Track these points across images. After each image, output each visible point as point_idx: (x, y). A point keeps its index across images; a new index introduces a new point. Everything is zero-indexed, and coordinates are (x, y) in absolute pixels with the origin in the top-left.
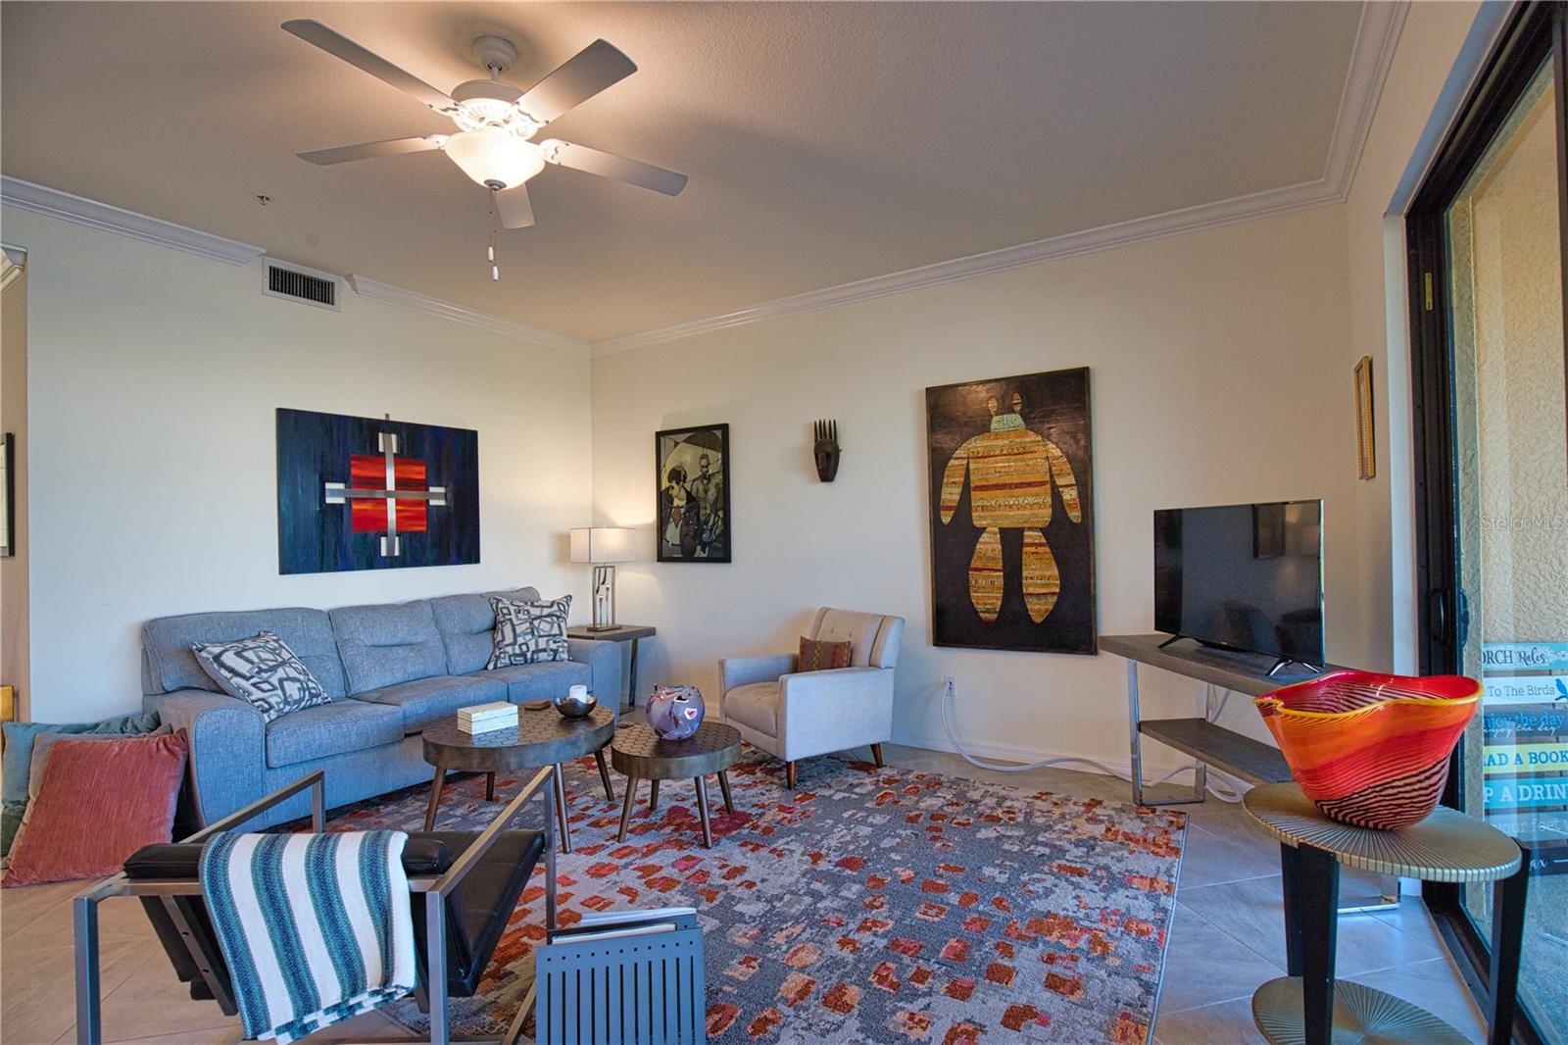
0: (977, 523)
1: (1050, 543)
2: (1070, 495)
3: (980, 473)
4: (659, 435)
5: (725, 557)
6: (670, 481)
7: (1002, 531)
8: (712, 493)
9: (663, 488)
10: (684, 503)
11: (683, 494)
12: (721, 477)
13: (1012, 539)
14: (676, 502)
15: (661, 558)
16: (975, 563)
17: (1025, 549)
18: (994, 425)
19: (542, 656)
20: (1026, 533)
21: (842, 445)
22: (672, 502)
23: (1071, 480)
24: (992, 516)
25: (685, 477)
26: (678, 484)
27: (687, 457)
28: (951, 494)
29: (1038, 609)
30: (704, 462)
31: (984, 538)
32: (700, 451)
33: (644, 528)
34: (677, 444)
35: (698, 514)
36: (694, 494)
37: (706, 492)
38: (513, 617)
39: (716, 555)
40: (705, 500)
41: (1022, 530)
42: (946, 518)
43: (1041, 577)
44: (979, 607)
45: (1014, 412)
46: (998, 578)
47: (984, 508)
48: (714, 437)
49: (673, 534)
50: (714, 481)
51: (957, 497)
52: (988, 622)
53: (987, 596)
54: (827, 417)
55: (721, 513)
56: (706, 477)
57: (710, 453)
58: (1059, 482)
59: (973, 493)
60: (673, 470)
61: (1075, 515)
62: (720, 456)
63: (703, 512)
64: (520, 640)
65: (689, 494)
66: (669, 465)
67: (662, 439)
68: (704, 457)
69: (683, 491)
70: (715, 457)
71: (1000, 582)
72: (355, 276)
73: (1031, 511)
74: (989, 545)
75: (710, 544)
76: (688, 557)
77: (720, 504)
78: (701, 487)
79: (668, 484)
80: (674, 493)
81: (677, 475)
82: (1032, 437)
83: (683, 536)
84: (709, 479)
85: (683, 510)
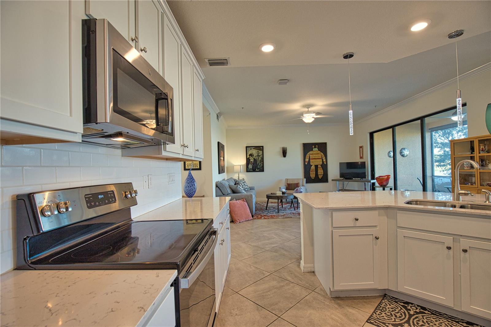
0: (311, 164)
1: (322, 167)
2: (324, 160)
3: (311, 156)
4: (247, 147)
5: (263, 171)
6: (249, 156)
7: (315, 165)
8: (260, 159)
9: (248, 157)
10: (253, 160)
11: (253, 159)
12: (262, 156)
13: (316, 167)
14: (251, 160)
15: (247, 171)
16: (311, 170)
17: (319, 168)
18: (313, 150)
19: (247, 189)
20: (319, 166)
21: (287, 151)
22: (250, 160)
23: (325, 158)
24: (313, 163)
25: (253, 156)
26: (251, 157)
27: (254, 152)
28: (307, 160)
29: (320, 177)
30: (258, 153)
31: (312, 166)
32: (257, 151)
33: (243, 165)
34: (251, 149)
35: (257, 163)
36: (255, 159)
37: (258, 158)
38: (240, 182)
39: (261, 170)
40: (258, 160)
41: (318, 165)
42: (306, 163)
43: (321, 172)
44: (311, 177)
45: (316, 148)
46: (314, 172)
47: (312, 162)
48: (260, 148)
49: (250, 166)
50: (260, 157)
51: (308, 160)
52: (313, 179)
53: (313, 175)
54: (285, 146)
55: (262, 163)
56: (258, 156)
57: (259, 151)
58: (323, 158)
59: (311, 160)
60: (250, 154)
61: (325, 163)
62: (262, 152)
63: (257, 162)
64: (244, 187)
65: (254, 159)
66: (249, 153)
67: (247, 148)
68: (258, 152)
69: (253, 158)
70: (261, 152)
71: (315, 173)
72: (222, 116)
73: (319, 162)
74: (313, 167)
75: (259, 168)
76: (254, 170)
77: (262, 160)
78: (257, 158)
79: (249, 157)
80: (251, 158)
81: (251, 155)
82: (319, 152)
83: (253, 167)
84: (259, 156)
85: (253, 162)
